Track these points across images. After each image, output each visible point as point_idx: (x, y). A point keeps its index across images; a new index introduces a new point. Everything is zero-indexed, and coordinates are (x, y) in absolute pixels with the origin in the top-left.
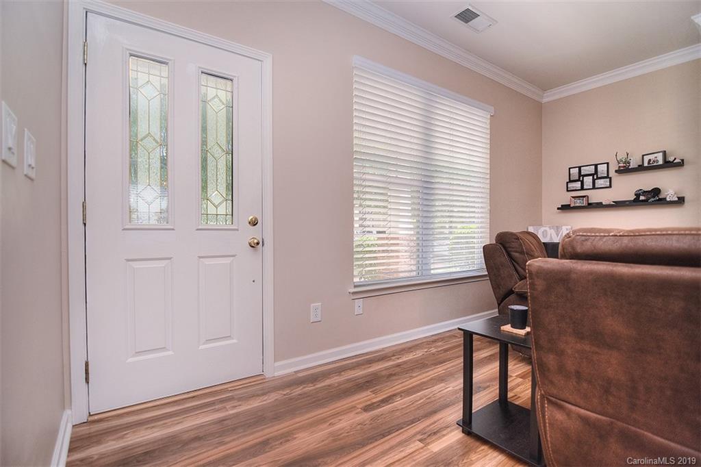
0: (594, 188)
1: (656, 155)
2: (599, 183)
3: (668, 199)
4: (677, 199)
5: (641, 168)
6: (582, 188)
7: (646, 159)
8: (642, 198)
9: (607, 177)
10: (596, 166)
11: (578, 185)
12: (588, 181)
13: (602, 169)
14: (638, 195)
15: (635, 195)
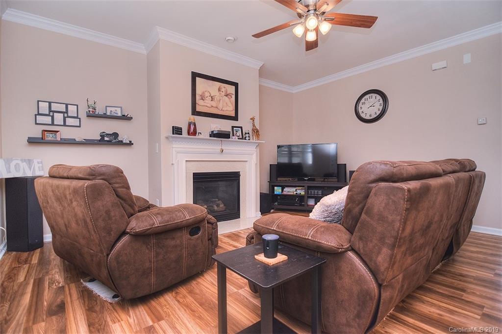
0: (65, 125)
1: (116, 109)
2: (69, 121)
3: (124, 142)
4: (129, 142)
5: (105, 116)
6: (53, 124)
7: (109, 109)
8: (106, 139)
9: (77, 117)
10: (67, 105)
11: (48, 120)
12: (59, 118)
13: (72, 110)
14: (102, 136)
15: (101, 136)
